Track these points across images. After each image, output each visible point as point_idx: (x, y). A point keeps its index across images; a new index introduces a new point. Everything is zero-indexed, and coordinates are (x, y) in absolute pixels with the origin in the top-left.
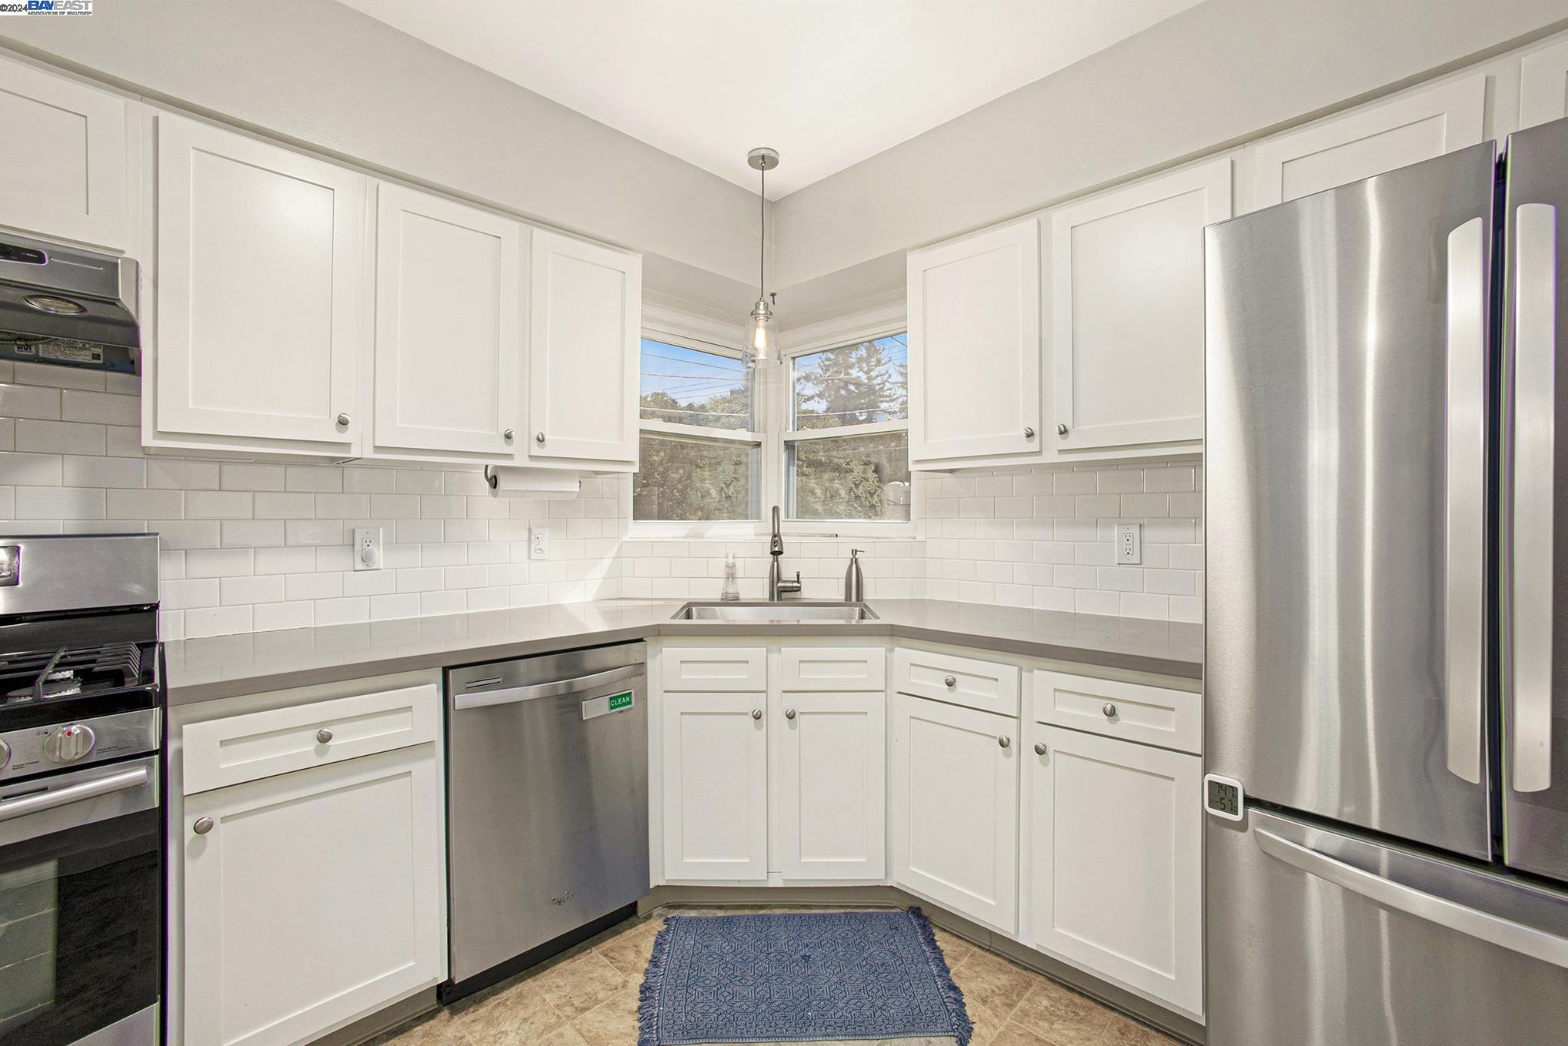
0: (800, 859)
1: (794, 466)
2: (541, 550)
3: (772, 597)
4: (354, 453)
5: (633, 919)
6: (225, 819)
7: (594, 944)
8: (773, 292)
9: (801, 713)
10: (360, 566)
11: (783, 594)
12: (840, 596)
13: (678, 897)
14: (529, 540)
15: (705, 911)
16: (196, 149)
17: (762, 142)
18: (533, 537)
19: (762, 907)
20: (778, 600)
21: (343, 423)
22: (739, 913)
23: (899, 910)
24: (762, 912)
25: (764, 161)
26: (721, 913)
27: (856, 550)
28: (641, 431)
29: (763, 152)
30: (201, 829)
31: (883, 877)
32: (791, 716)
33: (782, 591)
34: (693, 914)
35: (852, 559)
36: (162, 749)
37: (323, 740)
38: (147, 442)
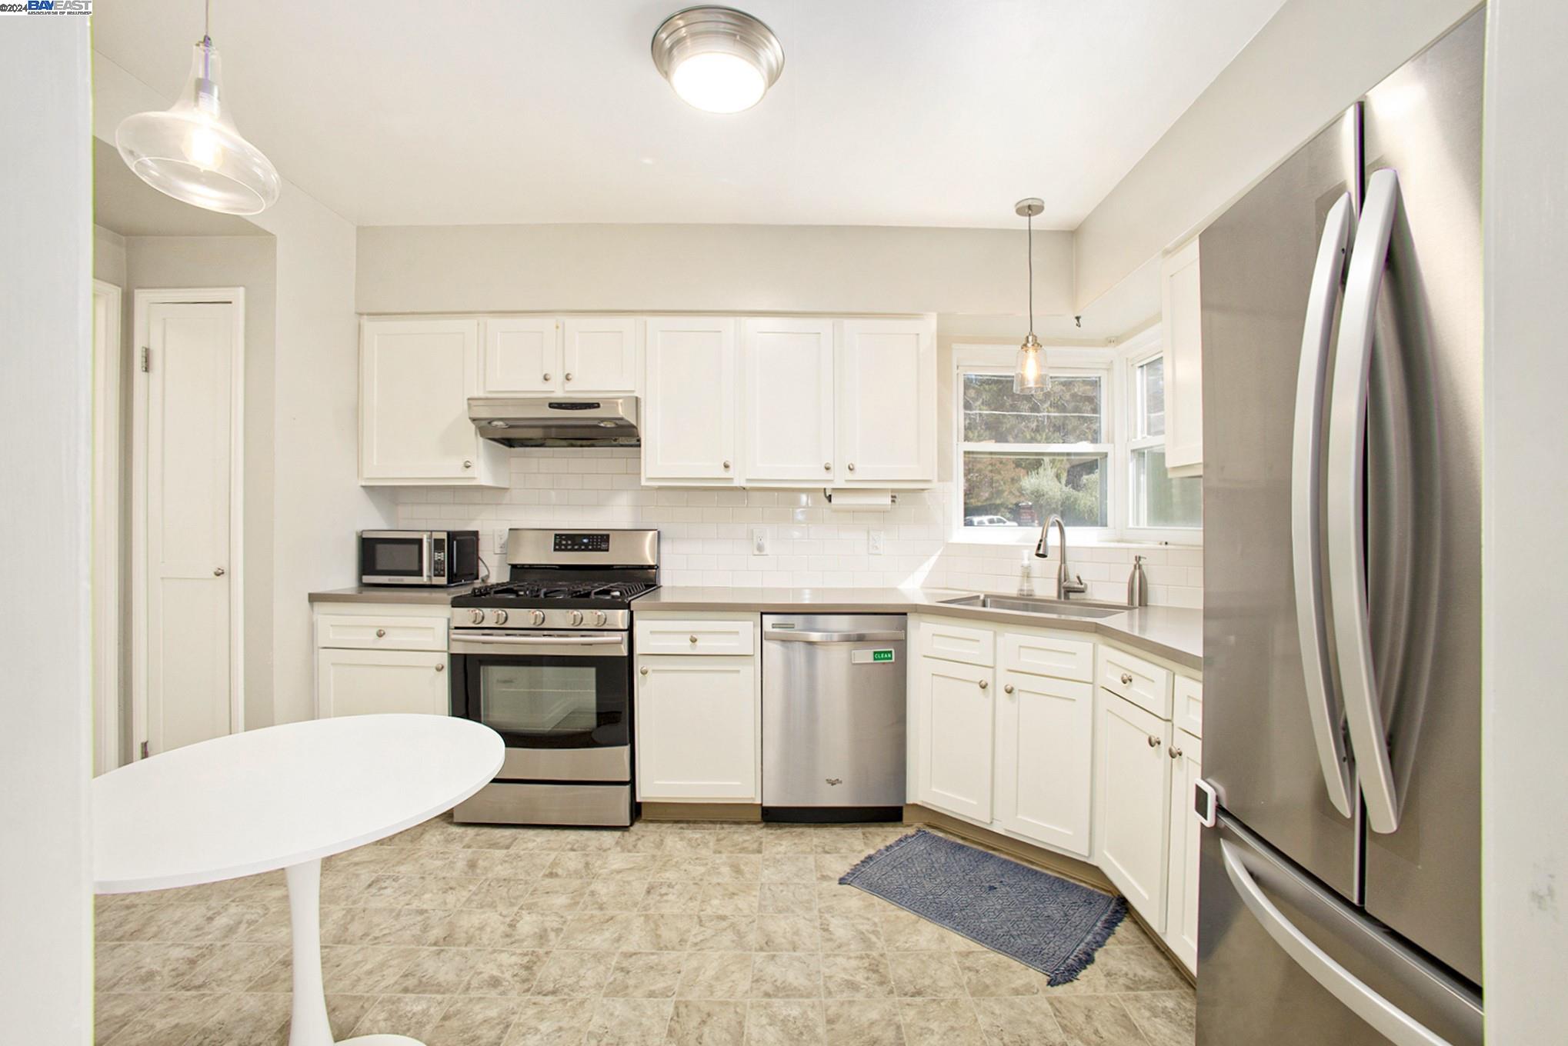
0: (1016, 814)
1: (1144, 473)
2: (876, 547)
3: (1059, 596)
4: (736, 484)
5: (898, 824)
6: (653, 671)
7: (862, 827)
8: (1078, 315)
9: (1020, 690)
10: (757, 553)
11: (1071, 594)
12: (1123, 600)
13: (936, 819)
14: (868, 539)
15: (951, 836)
16: (662, 331)
17: (1027, 193)
18: (871, 538)
19: (994, 849)
20: (1065, 598)
21: (726, 466)
22: (975, 846)
23: (1110, 895)
24: (991, 852)
25: (1030, 209)
26: (960, 842)
27: (1140, 558)
28: (965, 453)
29: (1030, 202)
30: (644, 673)
31: (1087, 855)
32: (1010, 692)
33: (1069, 592)
34: (941, 835)
35: (1135, 566)
36: (630, 630)
37: (694, 641)
38: (644, 483)
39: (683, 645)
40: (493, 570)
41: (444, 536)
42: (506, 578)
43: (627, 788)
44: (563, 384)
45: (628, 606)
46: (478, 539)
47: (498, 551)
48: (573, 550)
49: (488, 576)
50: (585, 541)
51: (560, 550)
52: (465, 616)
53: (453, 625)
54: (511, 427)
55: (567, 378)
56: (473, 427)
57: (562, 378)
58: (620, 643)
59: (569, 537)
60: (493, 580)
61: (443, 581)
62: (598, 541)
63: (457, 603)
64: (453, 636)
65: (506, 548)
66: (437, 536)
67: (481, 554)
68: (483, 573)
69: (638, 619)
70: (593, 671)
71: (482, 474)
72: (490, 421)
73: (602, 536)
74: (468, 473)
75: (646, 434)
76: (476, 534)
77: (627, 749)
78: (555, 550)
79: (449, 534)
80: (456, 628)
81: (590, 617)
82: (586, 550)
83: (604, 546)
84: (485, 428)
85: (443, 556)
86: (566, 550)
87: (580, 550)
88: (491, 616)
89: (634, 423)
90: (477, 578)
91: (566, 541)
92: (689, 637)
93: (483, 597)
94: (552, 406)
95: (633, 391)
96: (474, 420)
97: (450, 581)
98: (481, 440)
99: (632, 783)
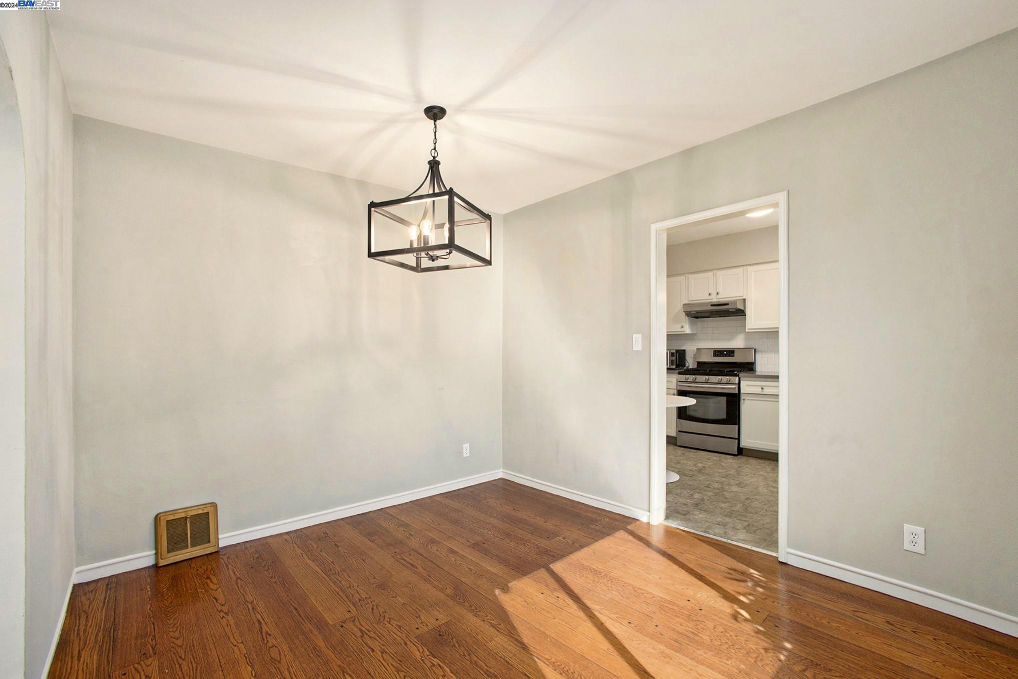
6: (748, 399)
30: (744, 400)
36: (739, 384)
37: (762, 389)
38: (747, 330)
39: (758, 391)
40: (691, 363)
41: (674, 351)
42: (696, 367)
43: (737, 441)
44: (716, 296)
45: (738, 376)
46: (685, 353)
47: (692, 357)
48: (720, 356)
49: (689, 366)
50: (725, 353)
51: (715, 356)
52: (683, 377)
53: (678, 380)
54: (697, 313)
55: (718, 294)
56: (684, 313)
57: (716, 294)
58: (735, 388)
59: (719, 351)
60: (691, 367)
61: (674, 367)
62: (731, 352)
63: (680, 373)
64: (678, 384)
65: (695, 356)
66: (672, 351)
67: (686, 358)
68: (687, 365)
69: (742, 380)
70: (725, 398)
71: (687, 330)
72: (690, 312)
73: (732, 351)
74: (683, 329)
75: (748, 312)
76: (685, 350)
77: (737, 426)
78: (714, 356)
79: (676, 350)
80: (680, 381)
81: (725, 379)
82: (726, 356)
83: (732, 355)
84: (688, 314)
85: (674, 358)
86: (718, 356)
87: (723, 356)
88: (691, 378)
89: (742, 308)
90: (685, 366)
91: (718, 353)
92: (760, 387)
93: (689, 372)
94: (711, 305)
95: (743, 296)
96: (685, 312)
97: (676, 367)
98: (687, 318)
99: (739, 439)
